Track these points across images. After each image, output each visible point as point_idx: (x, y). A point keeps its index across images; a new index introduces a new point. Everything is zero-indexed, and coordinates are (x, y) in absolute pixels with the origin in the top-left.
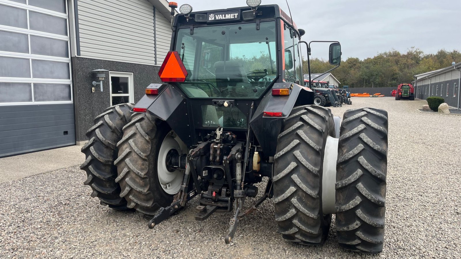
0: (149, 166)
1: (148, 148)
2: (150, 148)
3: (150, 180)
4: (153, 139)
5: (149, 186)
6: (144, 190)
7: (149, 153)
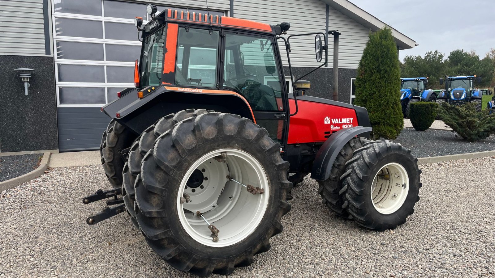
0: (114, 156)
1: (115, 141)
2: (116, 141)
3: (115, 168)
4: (120, 134)
5: (114, 173)
6: (111, 175)
7: (114, 145)
